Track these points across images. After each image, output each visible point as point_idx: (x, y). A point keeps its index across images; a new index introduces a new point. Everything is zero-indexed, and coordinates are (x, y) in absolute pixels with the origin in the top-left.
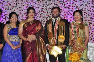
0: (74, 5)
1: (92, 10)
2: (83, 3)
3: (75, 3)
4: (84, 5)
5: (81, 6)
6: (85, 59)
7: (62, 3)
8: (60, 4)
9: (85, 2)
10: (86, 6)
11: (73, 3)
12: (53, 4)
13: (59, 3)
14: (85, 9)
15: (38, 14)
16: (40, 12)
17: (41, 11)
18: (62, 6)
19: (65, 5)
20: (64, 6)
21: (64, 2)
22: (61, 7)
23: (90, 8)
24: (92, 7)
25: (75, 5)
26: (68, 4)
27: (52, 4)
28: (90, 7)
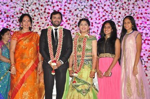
0: (66, 8)
1: (90, 17)
2: (79, 7)
3: (68, 5)
4: (80, 9)
5: (76, 10)
6: (90, 83)
7: (50, 3)
8: (48, 5)
9: (81, 5)
10: (82, 11)
11: (65, 5)
12: (37, 5)
13: (46, 4)
14: (81, 15)
15: (15, 16)
16: (17, 14)
17: (19, 12)
18: (50, 8)
19: (54, 7)
20: (52, 8)
21: (52, 3)
22: (49, 10)
23: (88, 15)
24: (90, 12)
25: (68, 8)
26: (58, 6)
27: (35, 3)
28: (88, 13)
